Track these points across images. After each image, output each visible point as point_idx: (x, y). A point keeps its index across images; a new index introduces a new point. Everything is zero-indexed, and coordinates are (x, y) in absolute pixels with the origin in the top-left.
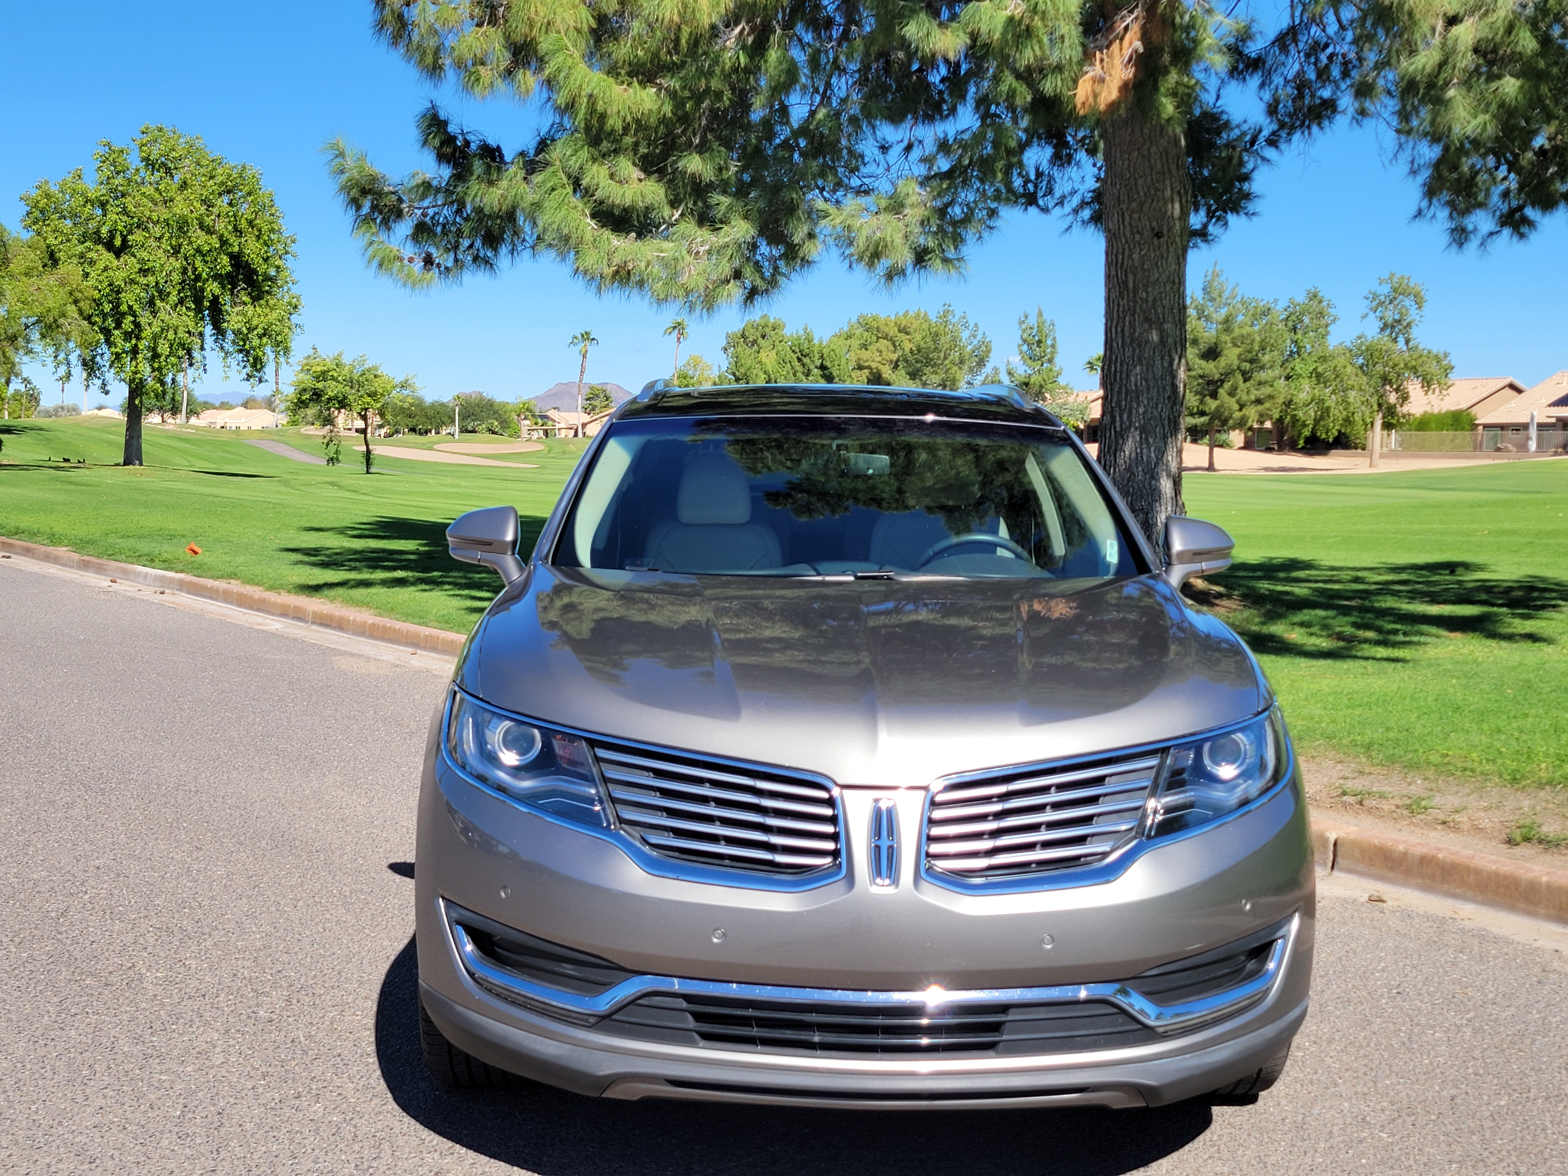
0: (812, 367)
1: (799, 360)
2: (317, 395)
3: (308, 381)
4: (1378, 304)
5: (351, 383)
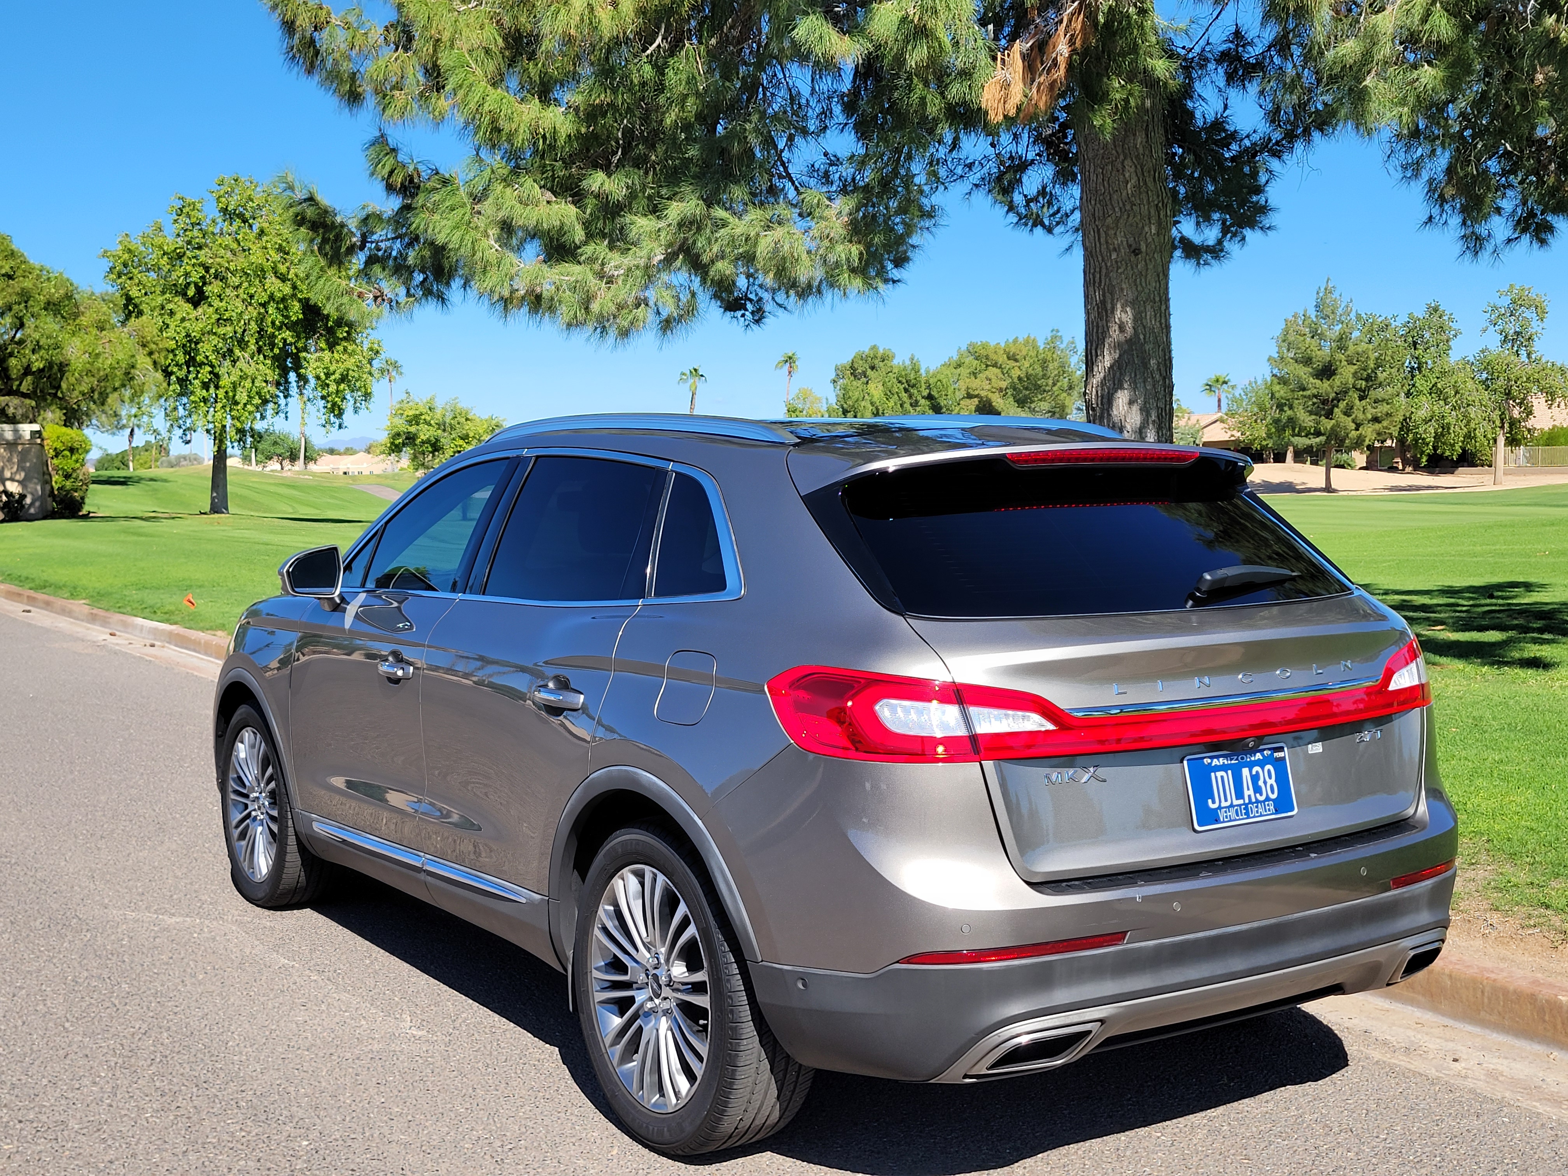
0: (919, 398)
1: (906, 390)
2: (411, 439)
3: (401, 425)
4: (1496, 317)
5: (442, 426)
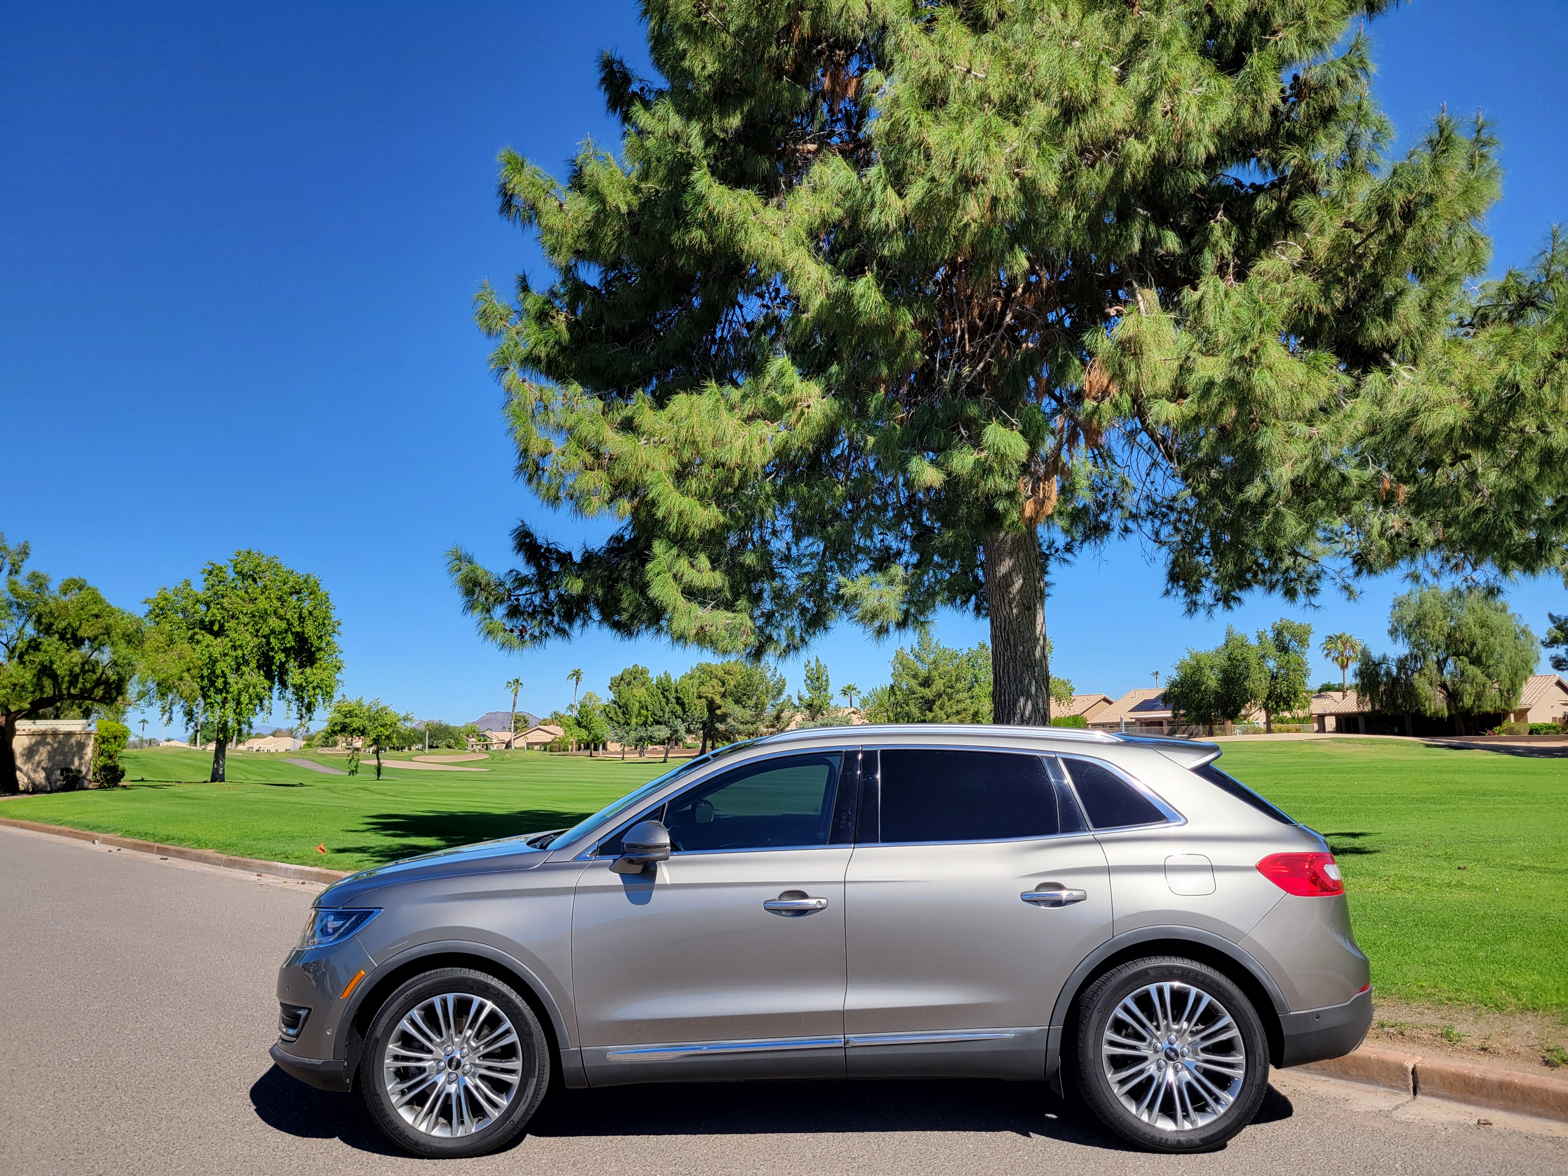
1: (662, 693)
2: (344, 727)
3: (339, 717)
5: (369, 718)
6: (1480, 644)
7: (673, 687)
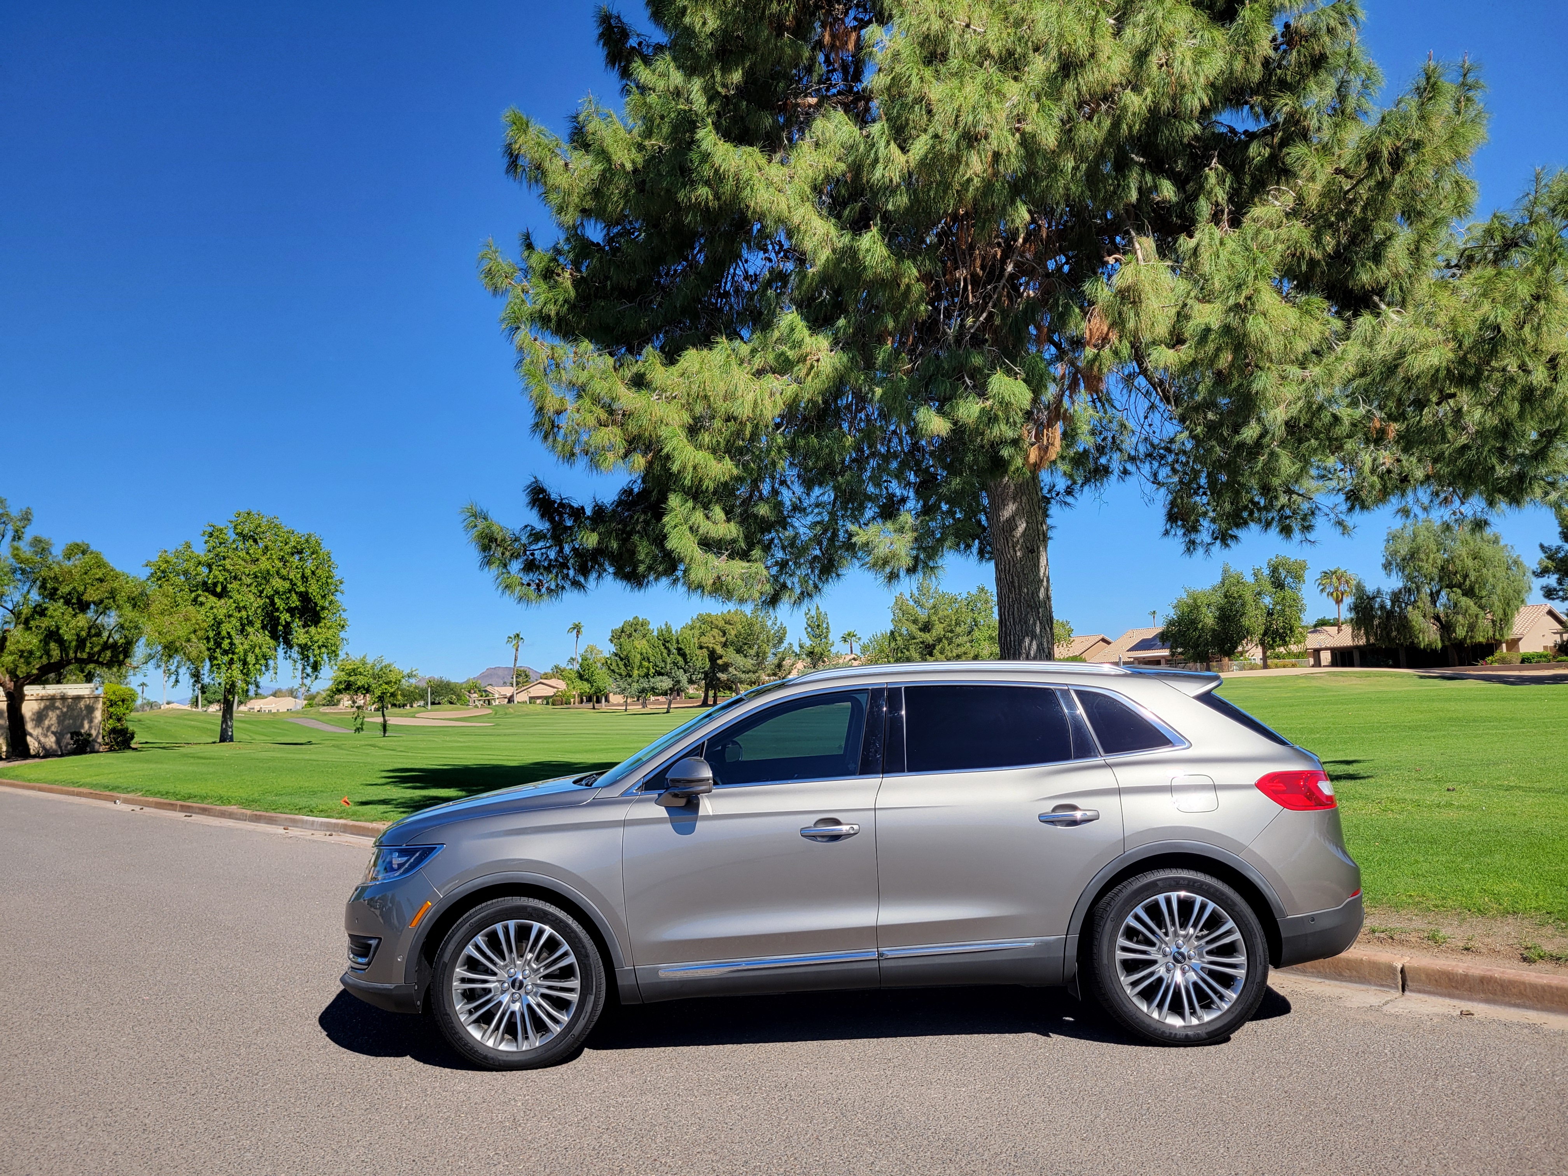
1: (663, 644)
2: (348, 685)
5: (374, 676)
6: (1473, 576)
7: (674, 638)
